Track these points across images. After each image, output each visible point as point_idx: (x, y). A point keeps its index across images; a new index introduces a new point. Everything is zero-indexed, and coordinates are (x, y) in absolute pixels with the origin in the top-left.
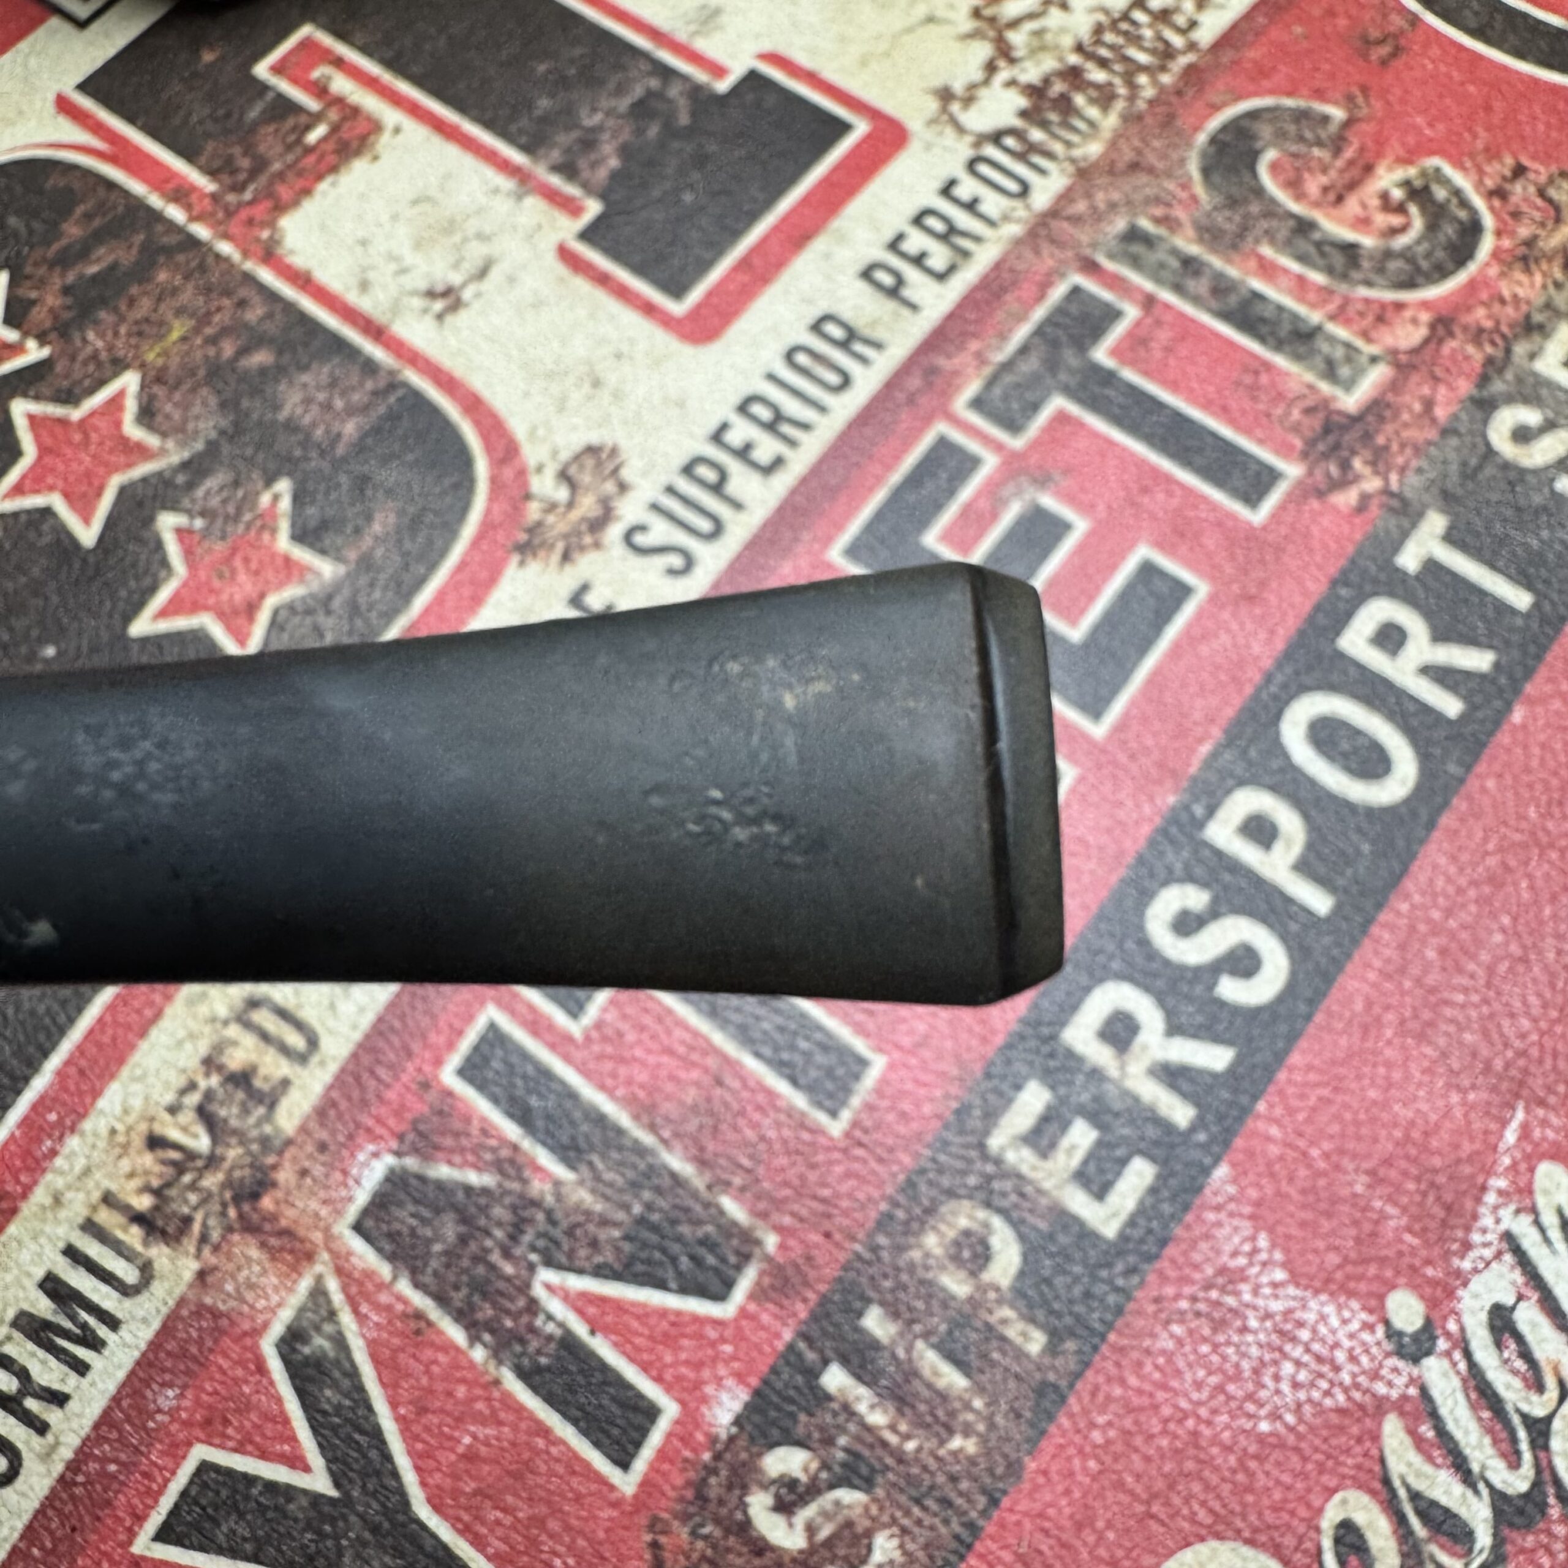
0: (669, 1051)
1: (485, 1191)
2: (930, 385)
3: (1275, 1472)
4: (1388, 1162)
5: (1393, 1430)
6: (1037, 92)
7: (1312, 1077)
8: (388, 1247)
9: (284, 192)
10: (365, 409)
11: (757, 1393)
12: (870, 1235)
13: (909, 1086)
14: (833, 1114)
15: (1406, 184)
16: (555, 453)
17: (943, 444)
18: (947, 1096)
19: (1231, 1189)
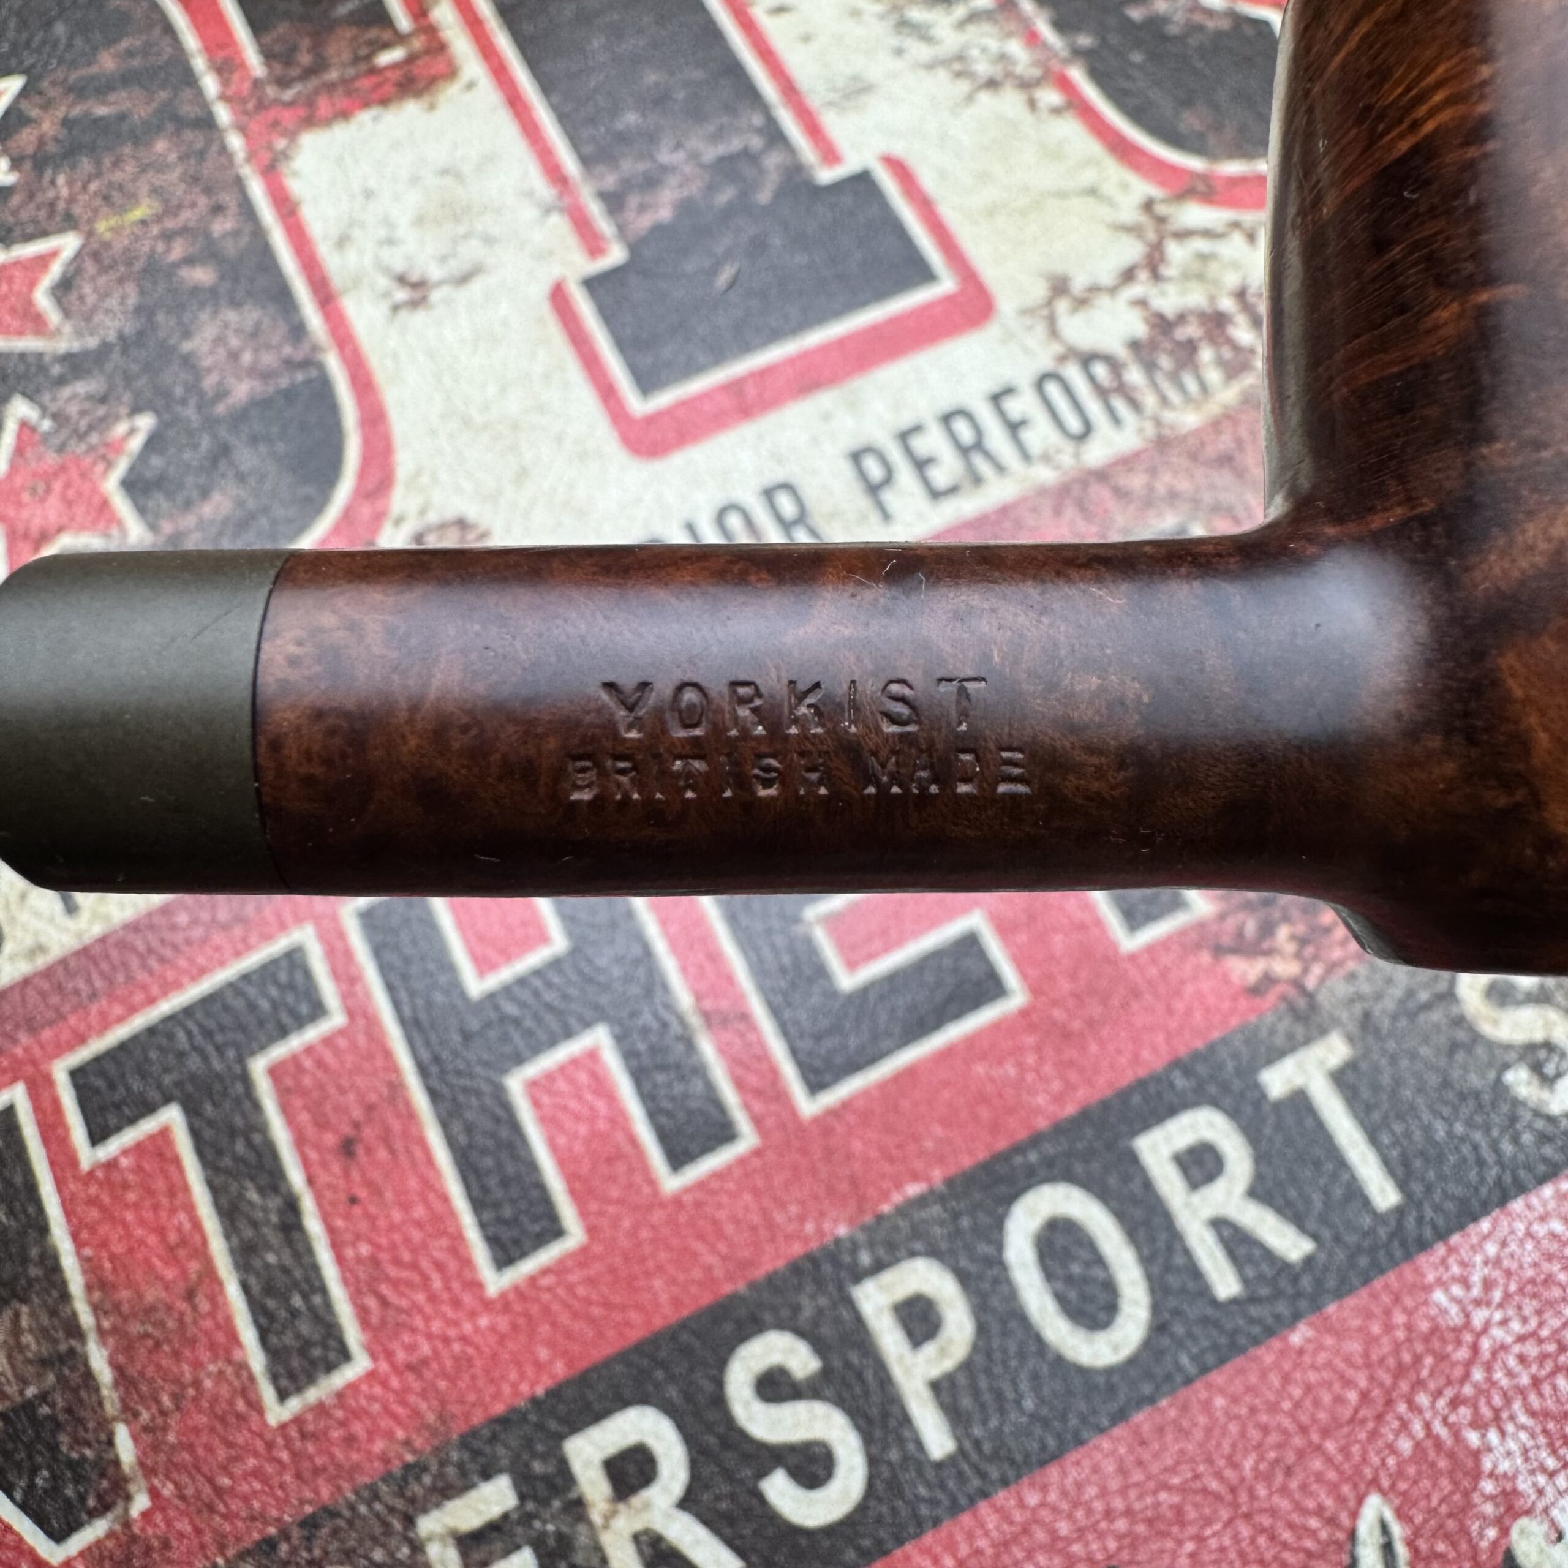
10: (268, 376)
14: (283, 1396)
16: (422, 512)
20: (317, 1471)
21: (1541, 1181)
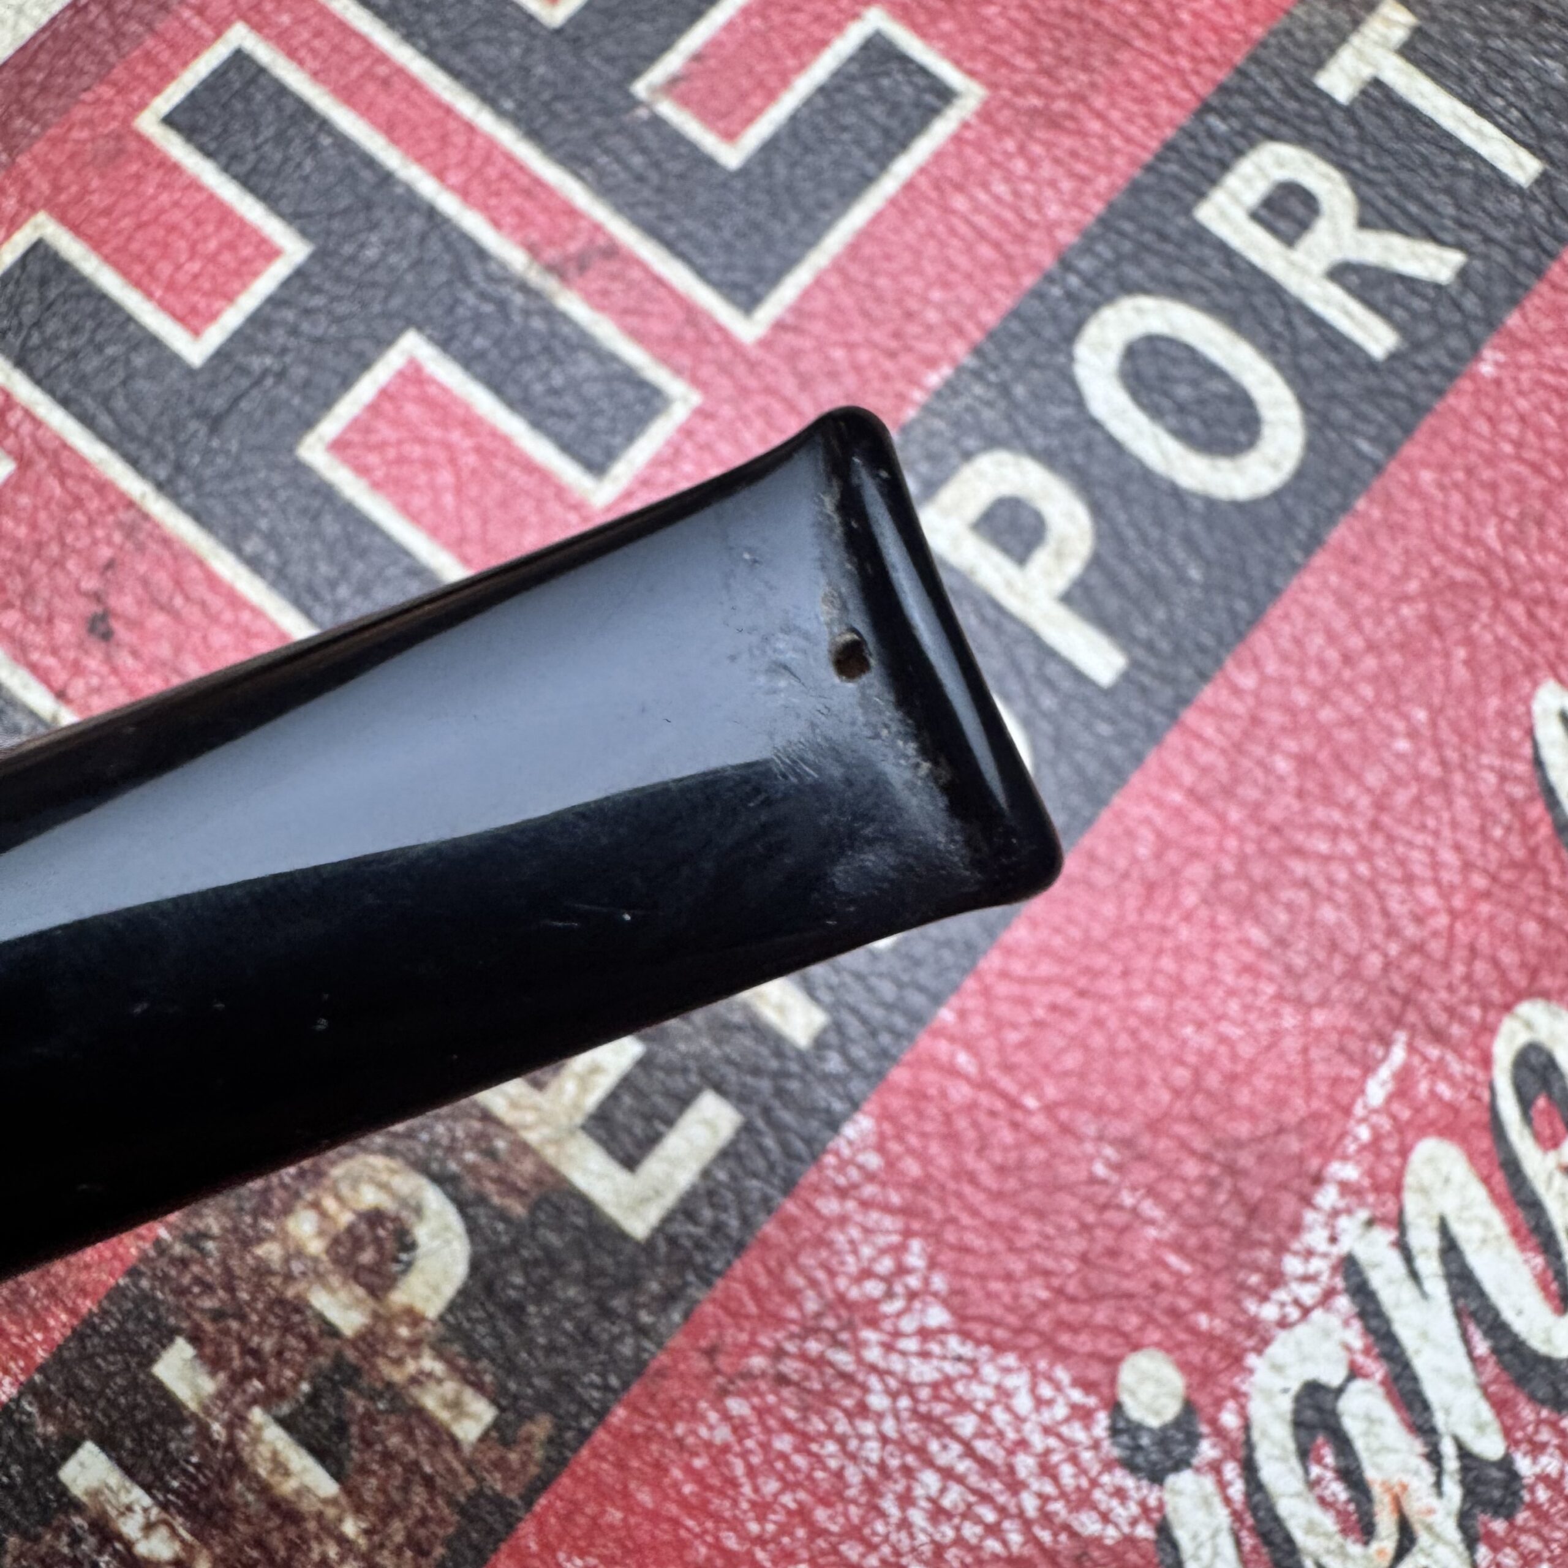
19: (873, 1161)
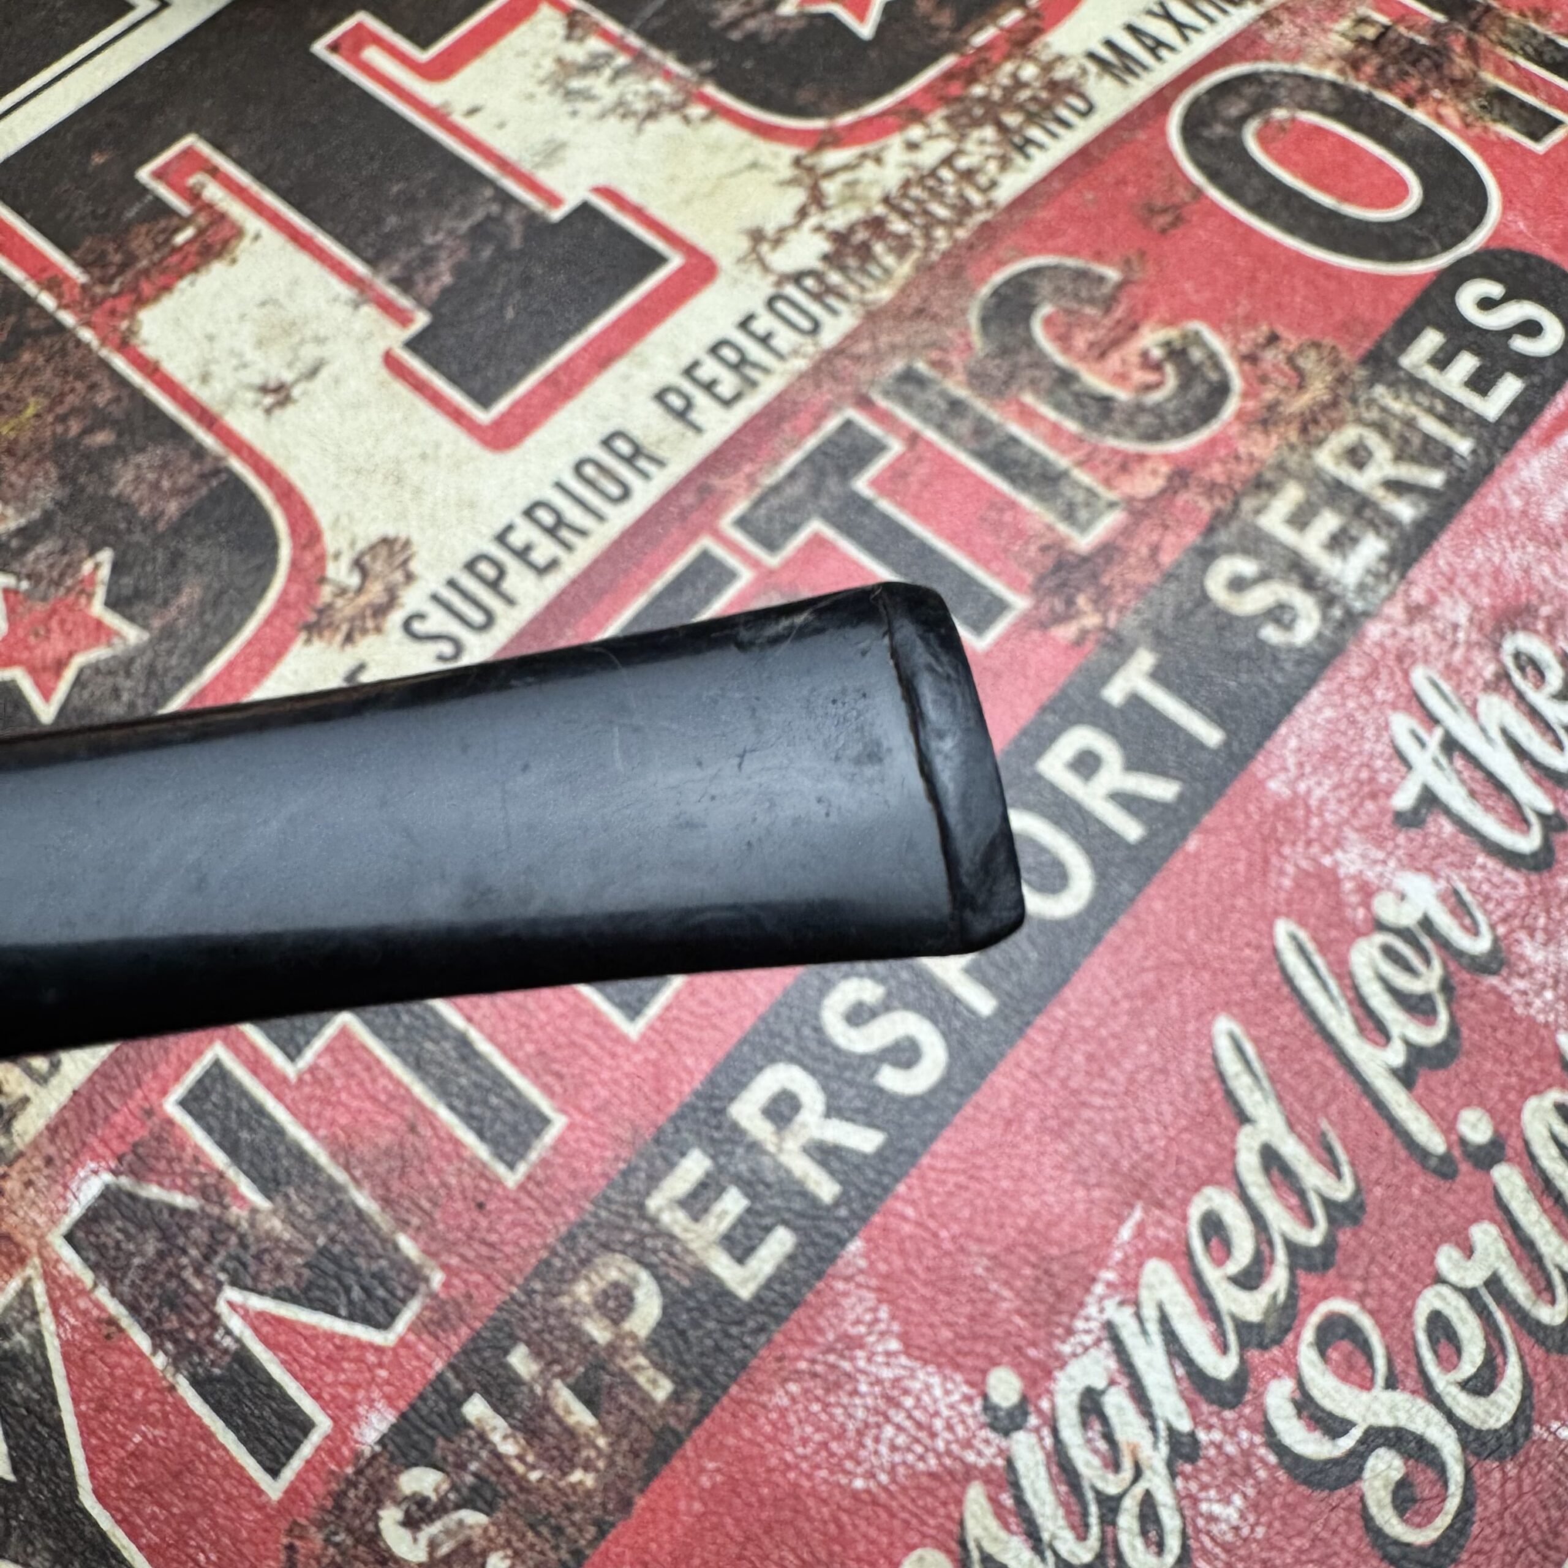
0: (374, 1099)
1: (189, 1213)
2: (702, 501)
3: (863, 1525)
4: (1009, 1249)
5: (976, 1496)
6: (840, 238)
7: (953, 1164)
8: (93, 1257)
9: (146, 288)
10: (188, 491)
11: (403, 1416)
12: (527, 1280)
13: (585, 1146)
14: (511, 1166)
15: (1167, 344)
16: (353, 544)
17: (705, 556)
18: (617, 1158)
19: (862, 1263)
20: (558, 1204)
21: (1307, 689)
